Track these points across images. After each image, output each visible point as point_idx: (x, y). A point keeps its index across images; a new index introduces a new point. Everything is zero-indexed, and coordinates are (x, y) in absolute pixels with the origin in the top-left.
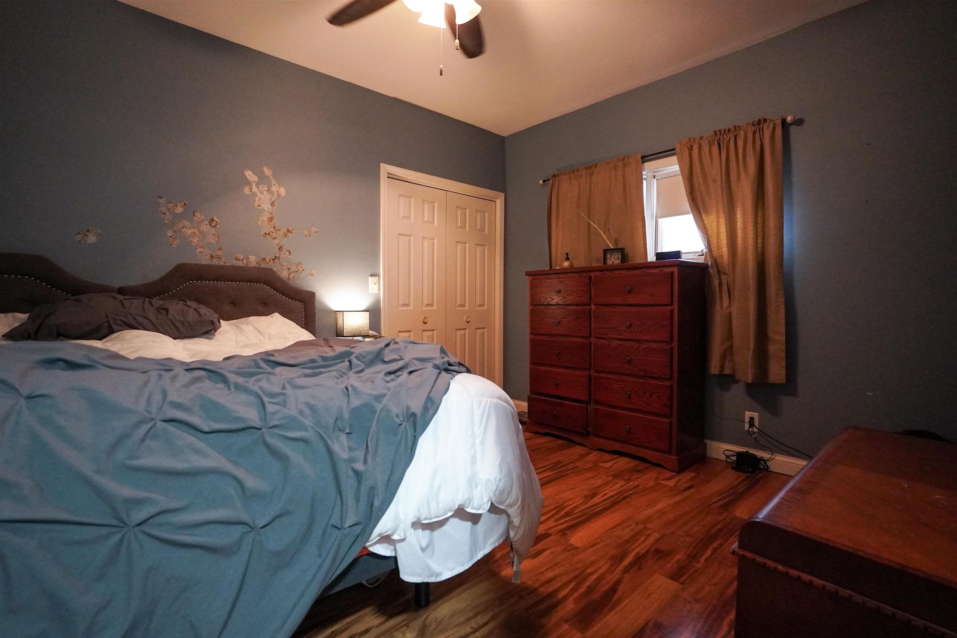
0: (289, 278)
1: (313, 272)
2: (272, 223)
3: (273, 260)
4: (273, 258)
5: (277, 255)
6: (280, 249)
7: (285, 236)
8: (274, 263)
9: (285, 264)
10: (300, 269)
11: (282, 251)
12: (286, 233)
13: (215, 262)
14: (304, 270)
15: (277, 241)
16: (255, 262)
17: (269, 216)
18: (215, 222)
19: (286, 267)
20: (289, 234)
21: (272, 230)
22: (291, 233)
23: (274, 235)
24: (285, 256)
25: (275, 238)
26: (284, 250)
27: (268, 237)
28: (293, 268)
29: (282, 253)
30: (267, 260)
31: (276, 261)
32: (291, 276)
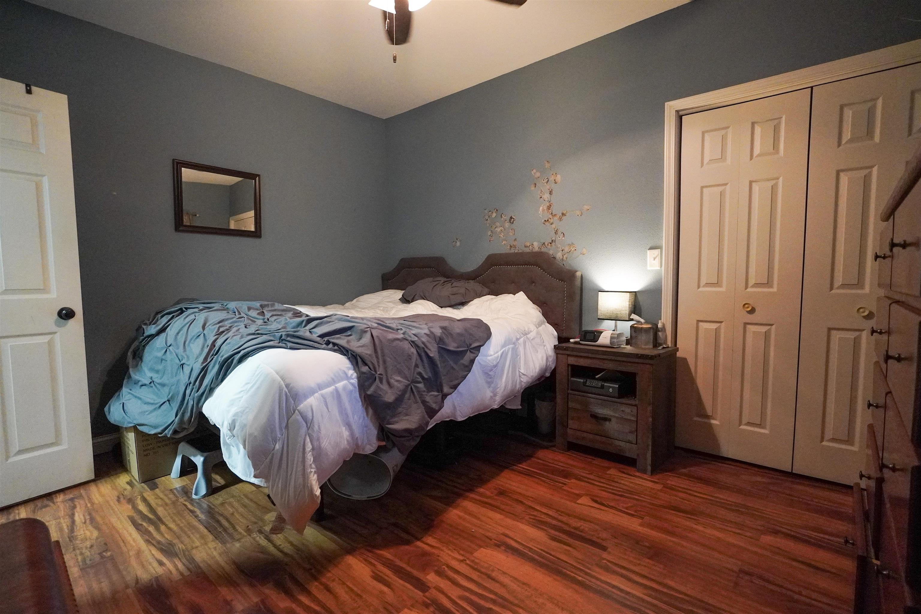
0: (562, 259)
1: (584, 251)
2: (550, 211)
3: (551, 243)
4: (551, 242)
5: (554, 239)
6: (556, 233)
7: (560, 219)
8: (551, 246)
9: (559, 246)
10: (573, 250)
11: (557, 234)
12: (561, 217)
13: (512, 251)
14: (575, 250)
15: (553, 226)
16: (538, 248)
17: (548, 204)
18: (513, 220)
19: (560, 249)
20: (564, 218)
21: (550, 216)
22: (565, 215)
23: (551, 221)
24: (560, 238)
25: (552, 224)
26: (559, 233)
27: (547, 223)
28: (567, 249)
29: (558, 236)
30: (546, 244)
31: (553, 244)
32: (565, 257)
